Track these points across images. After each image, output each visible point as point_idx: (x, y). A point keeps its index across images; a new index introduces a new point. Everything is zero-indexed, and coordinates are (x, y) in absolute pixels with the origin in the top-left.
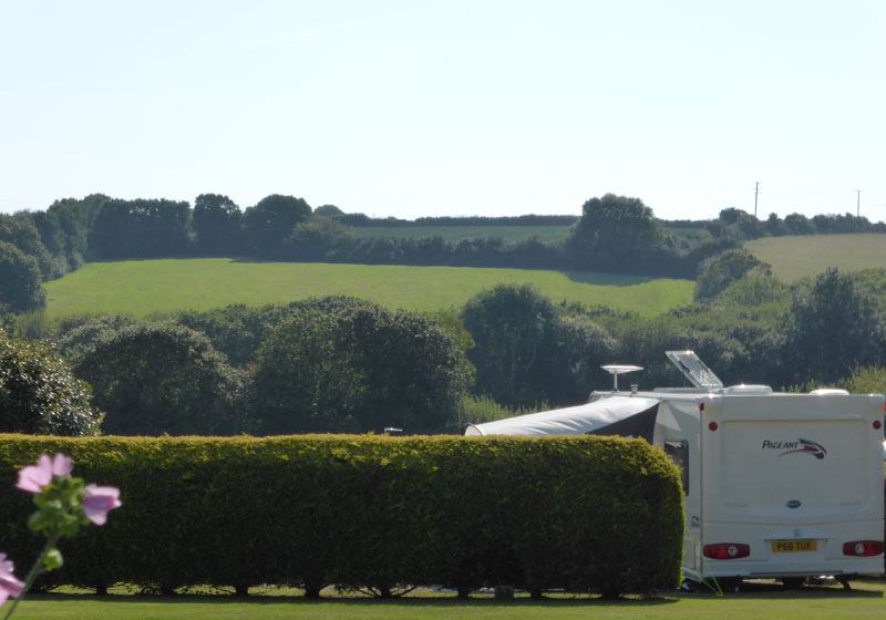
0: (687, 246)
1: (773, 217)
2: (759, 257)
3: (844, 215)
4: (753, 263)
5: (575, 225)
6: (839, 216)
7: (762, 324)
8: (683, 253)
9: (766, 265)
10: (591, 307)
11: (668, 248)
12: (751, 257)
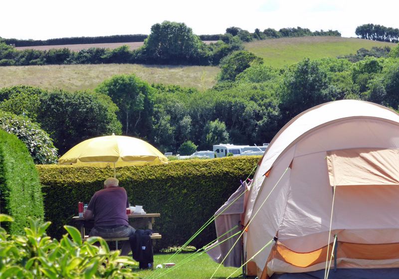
0: (212, 50)
1: (257, 31)
2: (256, 54)
3: (296, 28)
4: (252, 58)
5: (147, 40)
6: (294, 29)
7: (268, 92)
8: (211, 53)
9: (259, 59)
10: (169, 87)
11: (202, 51)
12: (251, 54)
